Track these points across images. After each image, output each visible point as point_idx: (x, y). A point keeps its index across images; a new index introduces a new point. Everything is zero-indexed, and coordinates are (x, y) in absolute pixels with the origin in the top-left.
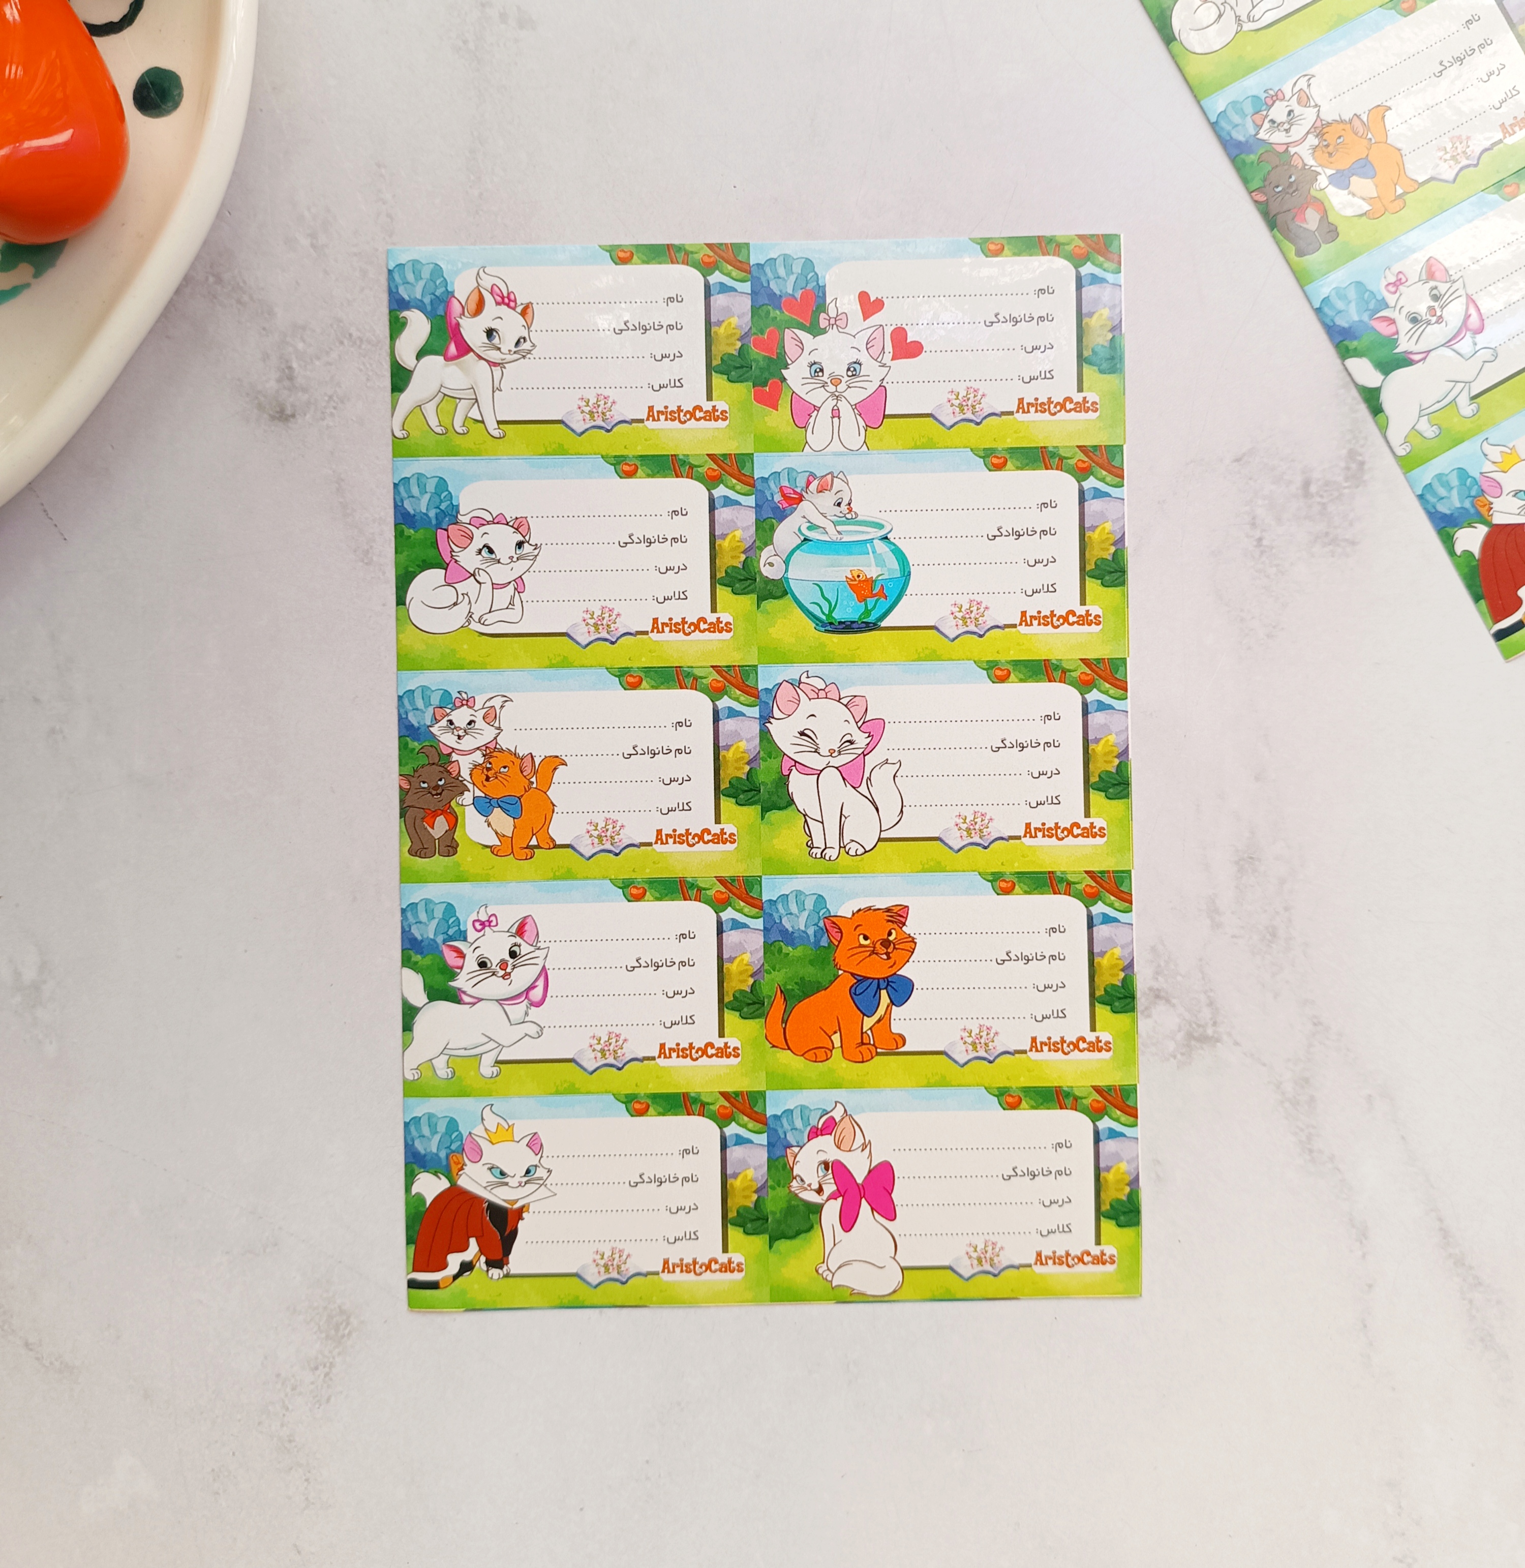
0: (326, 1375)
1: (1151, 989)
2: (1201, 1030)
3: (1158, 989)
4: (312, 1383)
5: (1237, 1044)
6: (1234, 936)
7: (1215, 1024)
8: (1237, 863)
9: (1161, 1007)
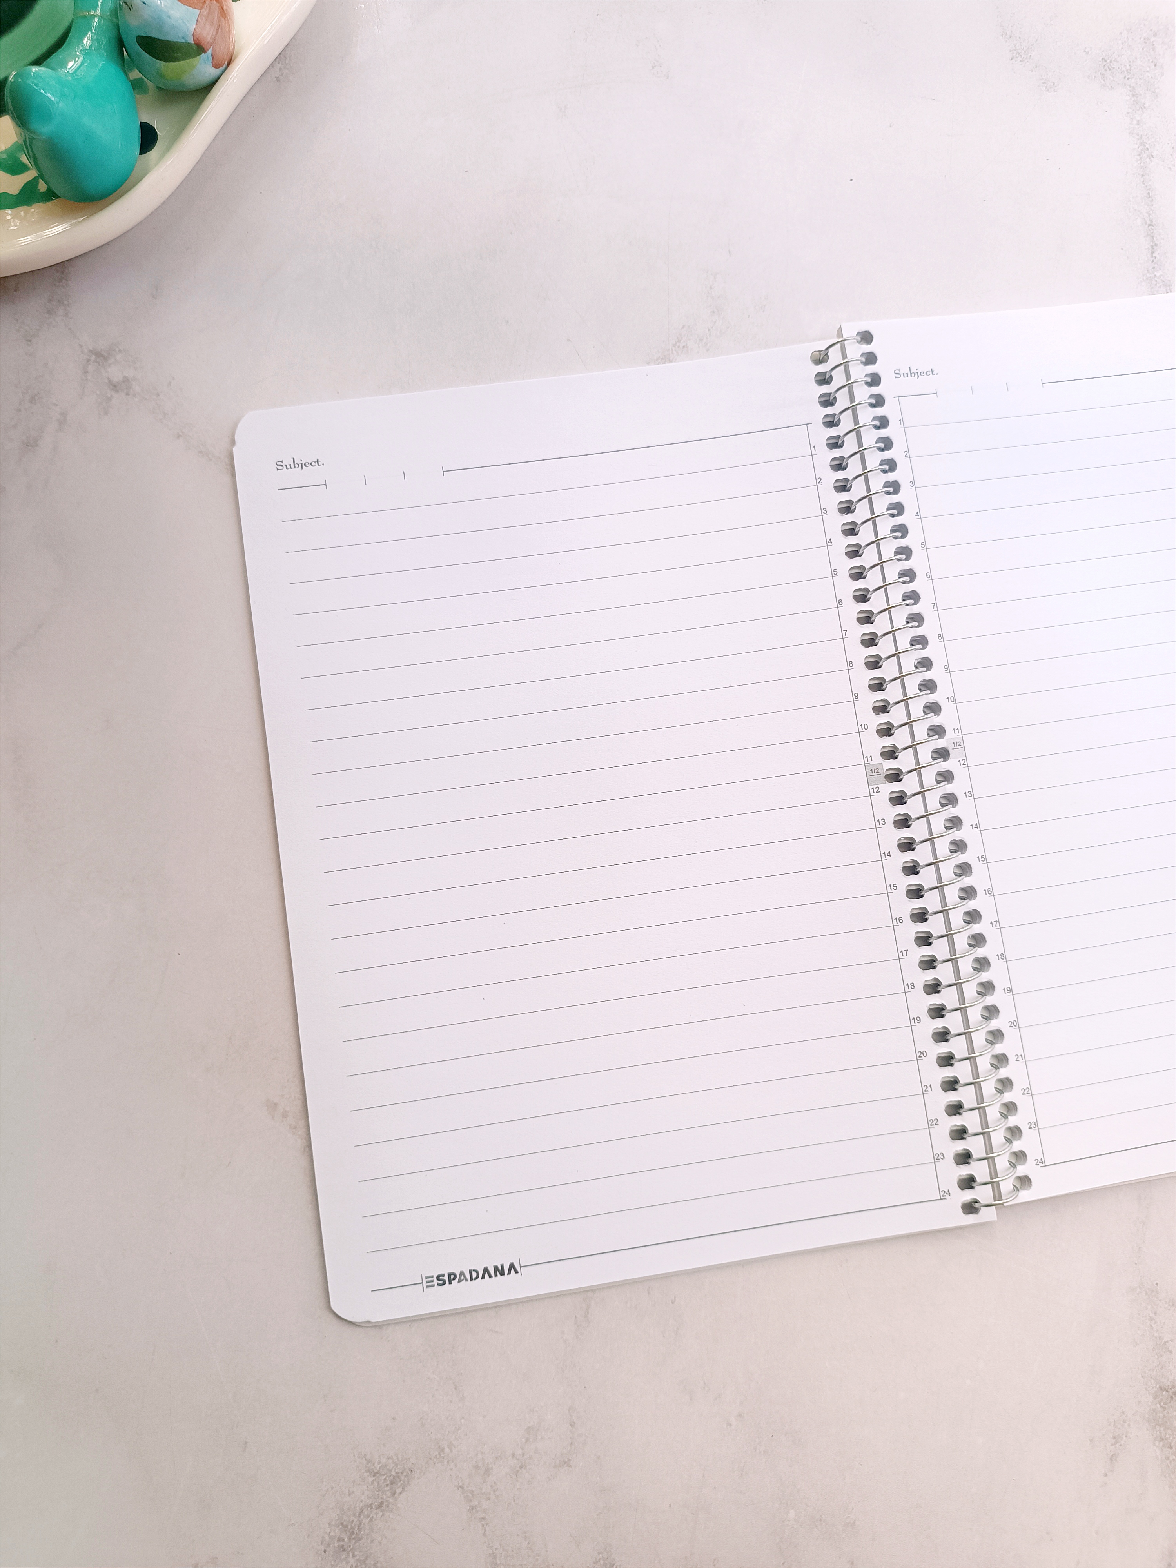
0: (680, 341)
1: (117, 392)
2: (98, 360)
3: (113, 390)
4: (689, 339)
5: (81, 346)
6: (56, 405)
7: (89, 361)
8: (37, 446)
9: (115, 380)
